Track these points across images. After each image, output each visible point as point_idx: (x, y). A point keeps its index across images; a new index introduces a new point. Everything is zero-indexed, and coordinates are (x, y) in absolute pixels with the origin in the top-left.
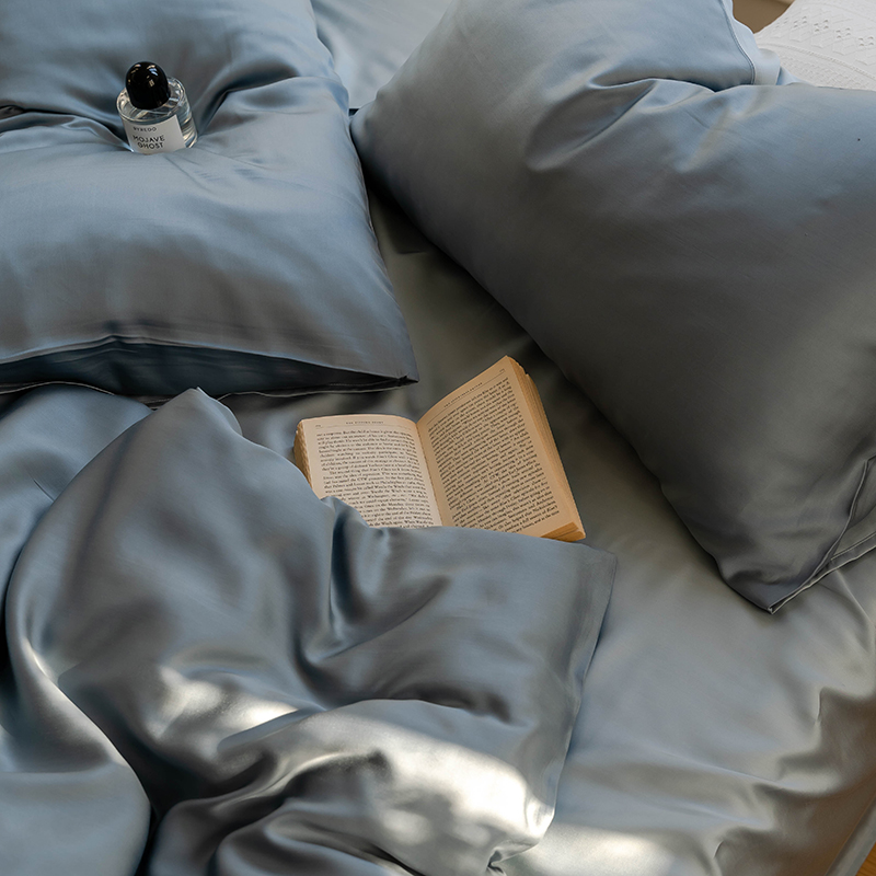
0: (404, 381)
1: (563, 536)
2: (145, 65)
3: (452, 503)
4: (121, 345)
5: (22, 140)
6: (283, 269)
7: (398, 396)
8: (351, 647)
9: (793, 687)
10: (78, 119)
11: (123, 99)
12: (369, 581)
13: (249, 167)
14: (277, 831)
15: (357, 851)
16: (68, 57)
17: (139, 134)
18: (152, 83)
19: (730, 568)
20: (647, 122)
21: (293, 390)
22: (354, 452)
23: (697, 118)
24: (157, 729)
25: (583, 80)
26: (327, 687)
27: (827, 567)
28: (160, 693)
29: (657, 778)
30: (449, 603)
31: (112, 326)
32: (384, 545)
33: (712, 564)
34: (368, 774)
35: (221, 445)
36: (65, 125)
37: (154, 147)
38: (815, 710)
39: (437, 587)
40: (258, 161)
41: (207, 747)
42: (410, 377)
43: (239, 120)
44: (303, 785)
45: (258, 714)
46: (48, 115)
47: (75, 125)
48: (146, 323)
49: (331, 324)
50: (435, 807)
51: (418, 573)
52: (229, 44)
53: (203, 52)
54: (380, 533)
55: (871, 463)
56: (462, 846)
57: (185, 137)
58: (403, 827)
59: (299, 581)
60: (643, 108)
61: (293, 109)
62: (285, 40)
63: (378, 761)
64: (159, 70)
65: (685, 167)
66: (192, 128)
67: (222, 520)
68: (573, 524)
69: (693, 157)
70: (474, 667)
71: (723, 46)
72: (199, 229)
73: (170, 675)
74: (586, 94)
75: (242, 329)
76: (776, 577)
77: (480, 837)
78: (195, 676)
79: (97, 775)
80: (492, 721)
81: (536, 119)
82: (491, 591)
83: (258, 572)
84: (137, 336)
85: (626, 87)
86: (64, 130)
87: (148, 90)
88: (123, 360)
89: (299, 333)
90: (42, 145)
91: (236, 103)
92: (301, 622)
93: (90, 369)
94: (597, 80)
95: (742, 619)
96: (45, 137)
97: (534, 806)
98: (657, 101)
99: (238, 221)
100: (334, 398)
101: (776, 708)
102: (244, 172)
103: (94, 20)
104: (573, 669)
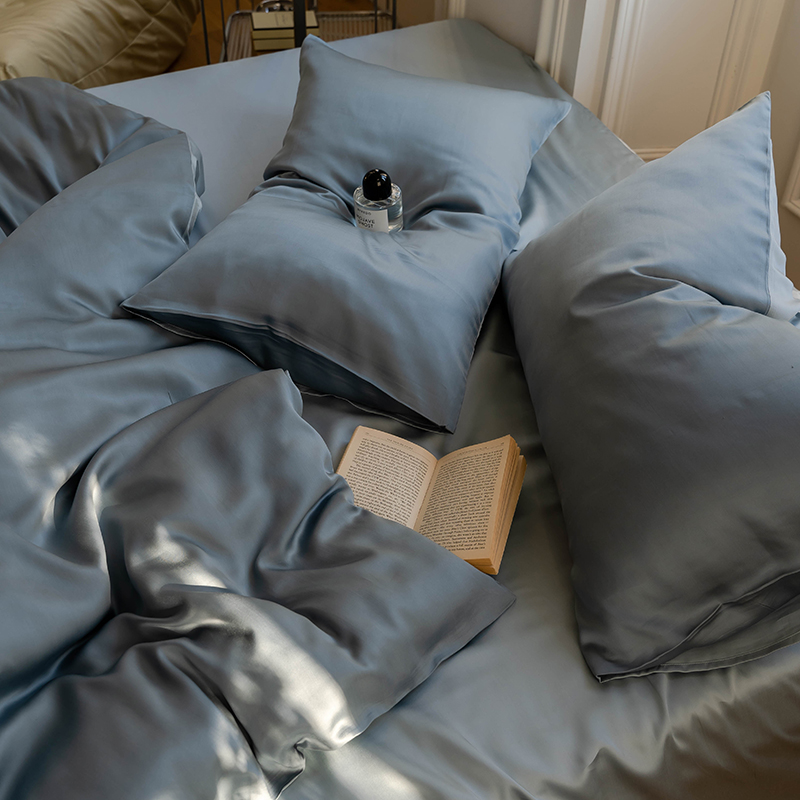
0: (443, 430)
1: (481, 566)
2: (381, 172)
3: (426, 518)
4: (271, 333)
5: (287, 193)
6: (393, 324)
7: (437, 439)
8: (292, 570)
9: (583, 736)
10: (330, 193)
11: (360, 190)
12: (327, 533)
13: (407, 254)
14: (165, 653)
15: (211, 692)
16: (342, 154)
17: (361, 214)
18: (379, 184)
19: (586, 638)
20: (657, 306)
21: (373, 409)
22: (381, 459)
23: (692, 315)
24: (136, 561)
25: (630, 266)
26: (260, 587)
27: (659, 667)
28: (150, 539)
29: (451, 753)
30: (366, 568)
31: (269, 319)
32: (351, 518)
33: (577, 630)
34: (239, 643)
35: (277, 408)
36: (319, 194)
37: (368, 225)
38: (590, 758)
39: (365, 555)
40: (417, 253)
41: (156, 584)
42: (448, 428)
43: (429, 228)
44: (200, 634)
45: (199, 578)
46: (312, 184)
47: (326, 196)
48: (292, 326)
49: (410, 373)
50: (270, 684)
51: (361, 542)
52: (447, 178)
53: (429, 178)
54: (355, 509)
55: (724, 607)
56: (276, 720)
57: (391, 228)
58: (242, 686)
59: (280, 512)
60: (659, 297)
61: (467, 233)
62: (485, 189)
63: (249, 637)
64: (388, 178)
65: (665, 344)
66: (400, 221)
67: (251, 454)
68: (489, 560)
69: (673, 340)
70: (355, 614)
71: (753, 281)
72: (351, 278)
73: (162, 531)
74: (627, 275)
75: (350, 353)
76: (614, 658)
77: (291, 719)
78: (176, 539)
79: (84, 571)
80: (345, 653)
81: (588, 281)
82: (399, 574)
83: (257, 497)
84: (283, 332)
85: (658, 279)
86: (317, 197)
87: (376, 187)
88: (270, 345)
89: (385, 369)
90: (297, 200)
91: (433, 218)
92: (268, 540)
93: (247, 342)
94: (638, 269)
95: (577, 677)
96: (302, 196)
97: (345, 722)
98: (673, 296)
99: (379, 283)
100: (396, 424)
101: (563, 744)
102: (402, 256)
103: (369, 137)
104: (434, 653)
